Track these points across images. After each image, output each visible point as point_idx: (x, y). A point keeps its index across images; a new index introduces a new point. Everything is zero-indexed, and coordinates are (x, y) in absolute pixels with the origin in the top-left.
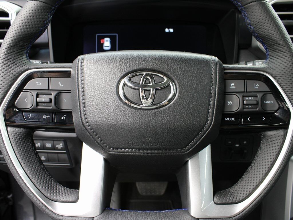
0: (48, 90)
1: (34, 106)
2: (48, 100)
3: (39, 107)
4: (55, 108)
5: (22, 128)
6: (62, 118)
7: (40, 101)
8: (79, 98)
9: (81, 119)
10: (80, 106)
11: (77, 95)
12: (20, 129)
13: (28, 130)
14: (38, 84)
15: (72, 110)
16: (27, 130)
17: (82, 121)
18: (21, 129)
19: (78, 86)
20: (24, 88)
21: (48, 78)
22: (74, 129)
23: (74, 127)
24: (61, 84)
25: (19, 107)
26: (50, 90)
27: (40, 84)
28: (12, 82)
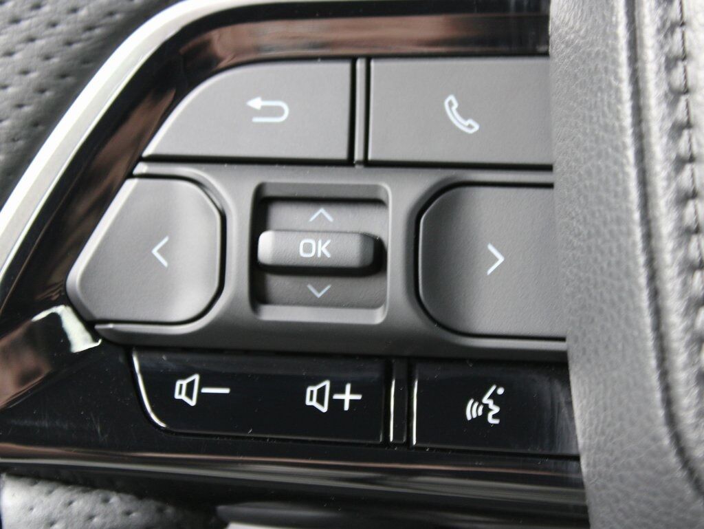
0: (349, 162)
1: (234, 301)
2: (351, 252)
3: (271, 314)
4: (409, 317)
5: (118, 491)
6: (472, 411)
7: (287, 260)
8: (647, 221)
9: (672, 420)
10: (655, 294)
11: (626, 193)
12: (106, 501)
13: (170, 511)
14: (266, 111)
15: (563, 339)
16: (160, 510)
17: (677, 438)
18: (115, 499)
19: (639, 112)
20: (149, 151)
21: (345, 67)
22: (585, 509)
23: (583, 496)
24: (464, 112)
25: (99, 313)
26: (367, 163)
27: (279, 111)
28: (48, 94)
